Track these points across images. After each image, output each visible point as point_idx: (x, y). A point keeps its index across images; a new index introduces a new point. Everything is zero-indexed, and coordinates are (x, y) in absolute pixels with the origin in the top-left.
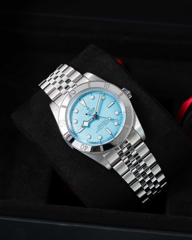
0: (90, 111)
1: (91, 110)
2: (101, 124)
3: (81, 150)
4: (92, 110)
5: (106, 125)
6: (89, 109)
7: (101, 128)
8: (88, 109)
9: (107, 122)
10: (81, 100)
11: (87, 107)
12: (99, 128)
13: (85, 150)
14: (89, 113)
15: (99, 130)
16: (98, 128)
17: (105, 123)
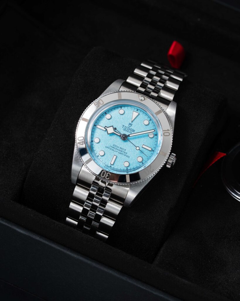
0: (128, 128)
1: (130, 128)
2: (118, 147)
3: (77, 139)
4: (131, 130)
5: (120, 153)
6: (130, 126)
7: (114, 149)
8: (131, 124)
9: (123, 153)
10: (137, 112)
11: (132, 122)
12: (113, 148)
13: (79, 143)
14: (126, 127)
15: (110, 149)
16: (113, 146)
17: (122, 151)
